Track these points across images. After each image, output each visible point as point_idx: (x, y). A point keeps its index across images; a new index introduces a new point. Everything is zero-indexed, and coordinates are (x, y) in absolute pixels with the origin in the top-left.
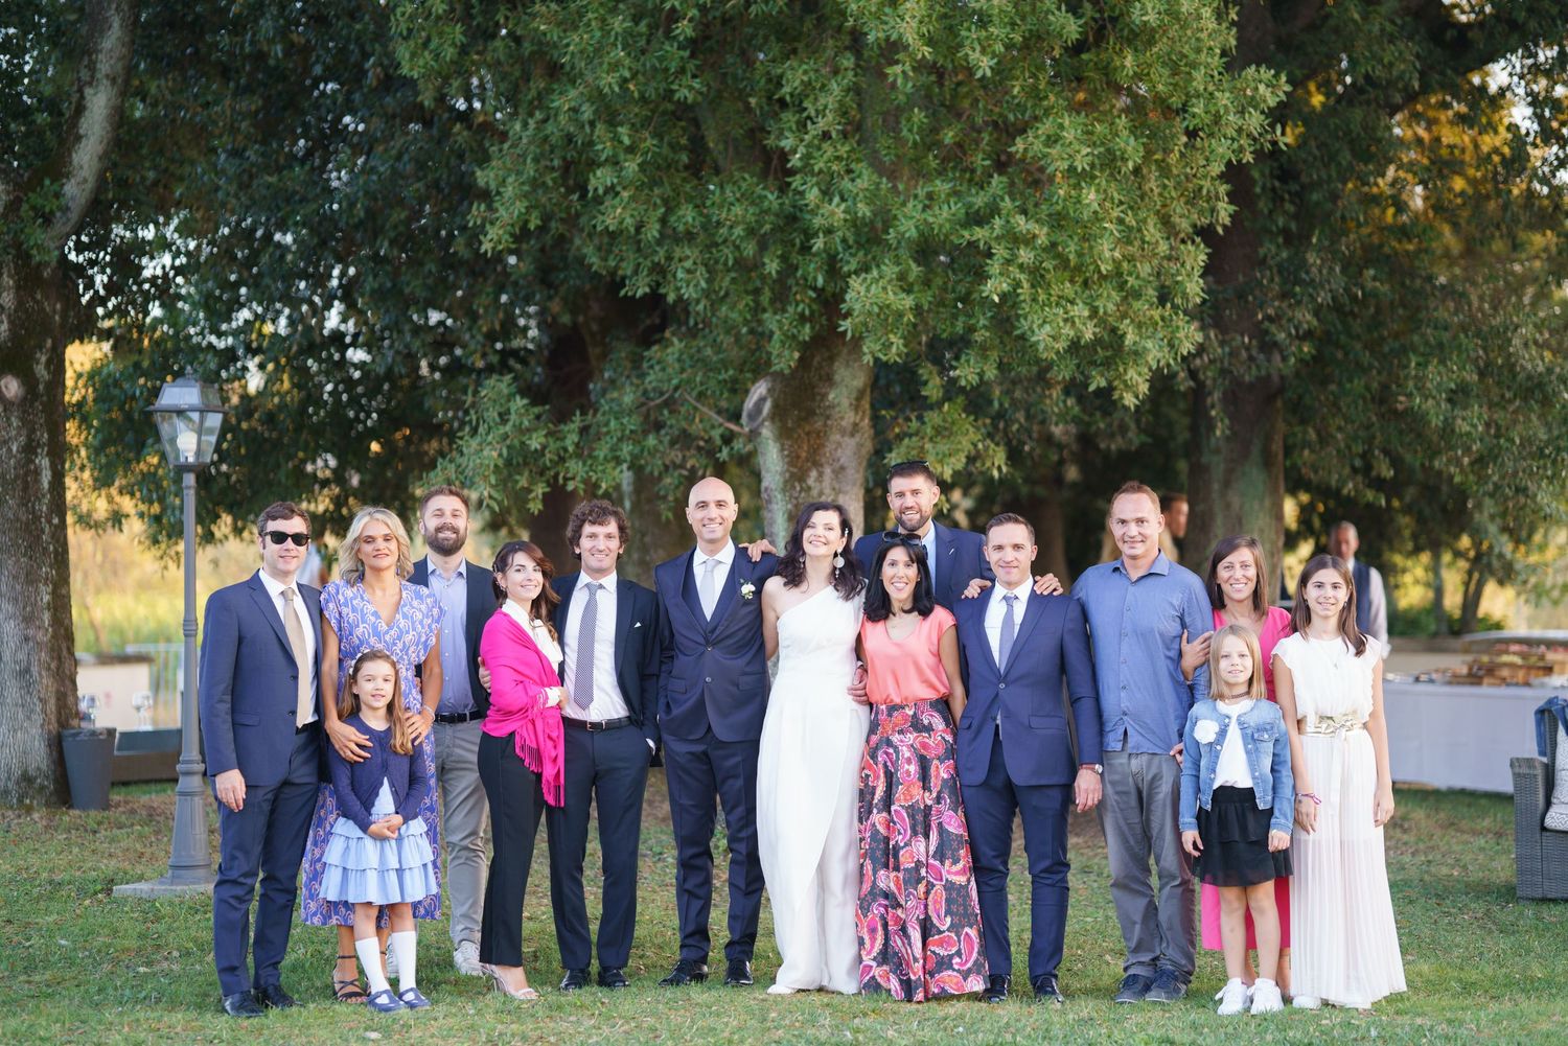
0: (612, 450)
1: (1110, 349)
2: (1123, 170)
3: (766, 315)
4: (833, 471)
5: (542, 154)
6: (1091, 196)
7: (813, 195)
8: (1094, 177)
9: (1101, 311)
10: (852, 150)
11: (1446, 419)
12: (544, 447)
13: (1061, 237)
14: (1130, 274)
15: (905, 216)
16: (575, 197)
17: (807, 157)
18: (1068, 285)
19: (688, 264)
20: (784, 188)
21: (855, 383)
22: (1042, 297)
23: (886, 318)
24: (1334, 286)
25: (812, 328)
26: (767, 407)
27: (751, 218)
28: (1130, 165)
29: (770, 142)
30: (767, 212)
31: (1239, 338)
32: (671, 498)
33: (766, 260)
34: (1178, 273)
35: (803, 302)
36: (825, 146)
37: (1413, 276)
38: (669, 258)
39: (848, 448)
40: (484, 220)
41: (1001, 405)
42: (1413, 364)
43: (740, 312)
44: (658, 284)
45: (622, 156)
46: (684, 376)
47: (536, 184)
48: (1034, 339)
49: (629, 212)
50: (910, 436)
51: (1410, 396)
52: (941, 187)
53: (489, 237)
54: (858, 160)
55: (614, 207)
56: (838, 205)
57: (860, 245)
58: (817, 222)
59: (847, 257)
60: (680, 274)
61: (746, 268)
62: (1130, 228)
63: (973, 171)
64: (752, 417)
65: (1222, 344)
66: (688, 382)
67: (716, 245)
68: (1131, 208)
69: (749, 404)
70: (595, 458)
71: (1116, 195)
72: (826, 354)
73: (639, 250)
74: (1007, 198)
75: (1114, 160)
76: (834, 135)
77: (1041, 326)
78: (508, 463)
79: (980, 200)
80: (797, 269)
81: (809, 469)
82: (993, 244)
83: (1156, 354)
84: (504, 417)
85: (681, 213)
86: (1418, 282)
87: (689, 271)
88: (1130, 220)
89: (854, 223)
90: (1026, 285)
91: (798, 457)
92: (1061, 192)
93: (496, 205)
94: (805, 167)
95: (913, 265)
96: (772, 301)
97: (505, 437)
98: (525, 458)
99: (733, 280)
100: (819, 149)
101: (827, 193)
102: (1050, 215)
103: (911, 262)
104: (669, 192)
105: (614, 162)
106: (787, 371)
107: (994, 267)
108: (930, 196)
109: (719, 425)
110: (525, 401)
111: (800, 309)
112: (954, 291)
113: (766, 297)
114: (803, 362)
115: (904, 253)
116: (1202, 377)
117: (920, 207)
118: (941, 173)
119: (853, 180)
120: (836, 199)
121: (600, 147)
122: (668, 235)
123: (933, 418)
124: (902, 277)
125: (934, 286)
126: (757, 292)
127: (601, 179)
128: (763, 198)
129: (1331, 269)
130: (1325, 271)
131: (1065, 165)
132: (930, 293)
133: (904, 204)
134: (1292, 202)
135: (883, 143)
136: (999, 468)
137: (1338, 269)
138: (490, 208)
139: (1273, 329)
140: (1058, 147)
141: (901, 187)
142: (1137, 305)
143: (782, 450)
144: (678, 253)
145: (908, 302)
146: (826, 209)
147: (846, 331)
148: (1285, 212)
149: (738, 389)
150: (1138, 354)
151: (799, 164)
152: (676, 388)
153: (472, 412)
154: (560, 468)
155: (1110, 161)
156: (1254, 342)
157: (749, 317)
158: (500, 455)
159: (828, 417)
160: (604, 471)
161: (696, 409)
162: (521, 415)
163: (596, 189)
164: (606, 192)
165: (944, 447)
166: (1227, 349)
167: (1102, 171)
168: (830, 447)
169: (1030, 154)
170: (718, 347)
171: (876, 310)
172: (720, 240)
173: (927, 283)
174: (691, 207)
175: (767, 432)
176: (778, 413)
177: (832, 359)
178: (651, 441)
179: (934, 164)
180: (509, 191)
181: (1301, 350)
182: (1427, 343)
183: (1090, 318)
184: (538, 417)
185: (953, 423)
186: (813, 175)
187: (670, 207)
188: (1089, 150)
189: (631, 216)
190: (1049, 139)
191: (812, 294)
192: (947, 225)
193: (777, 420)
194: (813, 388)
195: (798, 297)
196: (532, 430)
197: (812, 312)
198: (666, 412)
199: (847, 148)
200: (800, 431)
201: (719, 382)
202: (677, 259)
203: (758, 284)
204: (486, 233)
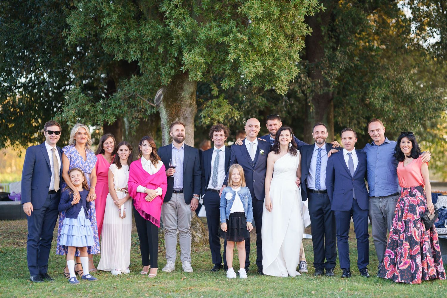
0: (112, 111)
1: (271, 77)
2: (273, 18)
3: (160, 67)
4: (184, 118)
6: (263, 27)
8: (263, 21)
9: (267, 64)
10: (186, 11)
11: (381, 106)
12: (90, 110)
13: (252, 40)
14: (276, 53)
15: (202, 33)
16: (98, 28)
17: (171, 13)
18: (256, 56)
19: (134, 49)
21: (190, 90)
22: (247, 60)
24: (345, 63)
25: (175, 71)
26: (162, 97)
27: (153, 34)
28: (275, 16)
29: (160, 9)
30: (159, 32)
31: (317, 81)
32: (135, 128)
33: (159, 48)
34: (291, 52)
35: (171, 63)
37: (373, 63)
38: (128, 48)
39: (188, 111)
40: (67, 34)
42: (371, 89)
43: (152, 66)
44: (126, 57)
45: (112, 13)
46: (136, 87)
47: (85, 24)
49: (114, 32)
50: (208, 107)
51: (370, 98)
52: (214, 23)
53: (68, 39)
54: (187, 14)
55: (109, 30)
56: (180, 29)
57: (189, 43)
58: (173, 34)
59: (185, 47)
60: (132, 53)
61: (152, 50)
62: (275, 38)
63: (225, 19)
64: (157, 101)
65: (312, 82)
66: (137, 89)
68: (276, 32)
69: (157, 96)
70: (107, 114)
71: (271, 26)
72: (181, 81)
73: (120, 46)
74: (235, 28)
75: (270, 15)
76: (179, 6)
77: (245, 69)
79: (227, 28)
80: (169, 51)
81: (176, 118)
82: (230, 42)
84: (77, 100)
85: (132, 32)
86: (374, 65)
88: (275, 34)
89: (186, 35)
90: (242, 56)
91: (172, 114)
92: (253, 25)
93: (71, 29)
94: (170, 17)
95: (205, 49)
96: (162, 62)
97: (77, 106)
98: (84, 113)
99: (149, 55)
100: (175, 10)
101: (177, 25)
102: (249, 33)
103: (204, 48)
104: (128, 26)
105: (109, 15)
106: (166, 85)
107: (231, 50)
108: (211, 27)
110: (83, 95)
111: (171, 65)
112: (219, 58)
113: (160, 61)
114: (173, 83)
115: (202, 45)
116: (306, 93)
117: (207, 30)
118: (215, 20)
119: (185, 21)
120: (180, 27)
121: (104, 10)
122: (128, 40)
123: (215, 101)
124: (201, 53)
125: (212, 56)
126: (157, 59)
127: (106, 20)
128: (158, 28)
129: (344, 57)
130: (342, 58)
131: (254, 16)
132: (211, 58)
133: (202, 29)
134: (335, 38)
135: (196, 9)
136: (237, 117)
137: (346, 58)
138: (69, 30)
139: (326, 76)
140: (252, 10)
141: (201, 24)
142: (279, 63)
143: (167, 111)
145: (203, 60)
146: (176, 30)
147: (183, 70)
148: (333, 42)
149: (153, 92)
150: (279, 78)
151: (168, 16)
152: (134, 91)
154: (95, 117)
155: (269, 15)
156: (322, 82)
157: (155, 67)
158: (75, 112)
159: (182, 101)
160: (109, 118)
161: (141, 99)
162: (82, 99)
163: (103, 25)
164: (107, 25)
165: (218, 110)
166: (314, 84)
167: (266, 18)
168: (182, 111)
169: (243, 12)
170: (147, 79)
171: (192, 63)
172: (144, 42)
173: (209, 55)
174: (135, 30)
175: (162, 105)
176: (166, 99)
177: (183, 82)
179: (213, 17)
180: (75, 25)
181: (334, 83)
182: (376, 83)
183: (262, 66)
184: (88, 100)
185: (222, 103)
186: (173, 19)
187: (128, 30)
188: (262, 11)
189: (115, 33)
190: (249, 7)
191: (175, 60)
192: (215, 35)
193: (165, 101)
194: (177, 91)
195: (170, 61)
196: (86, 104)
197: (175, 66)
198: (131, 100)
199: (183, 10)
200: (173, 105)
201: (147, 90)
202: (130, 48)
203: (157, 56)
204: (67, 38)
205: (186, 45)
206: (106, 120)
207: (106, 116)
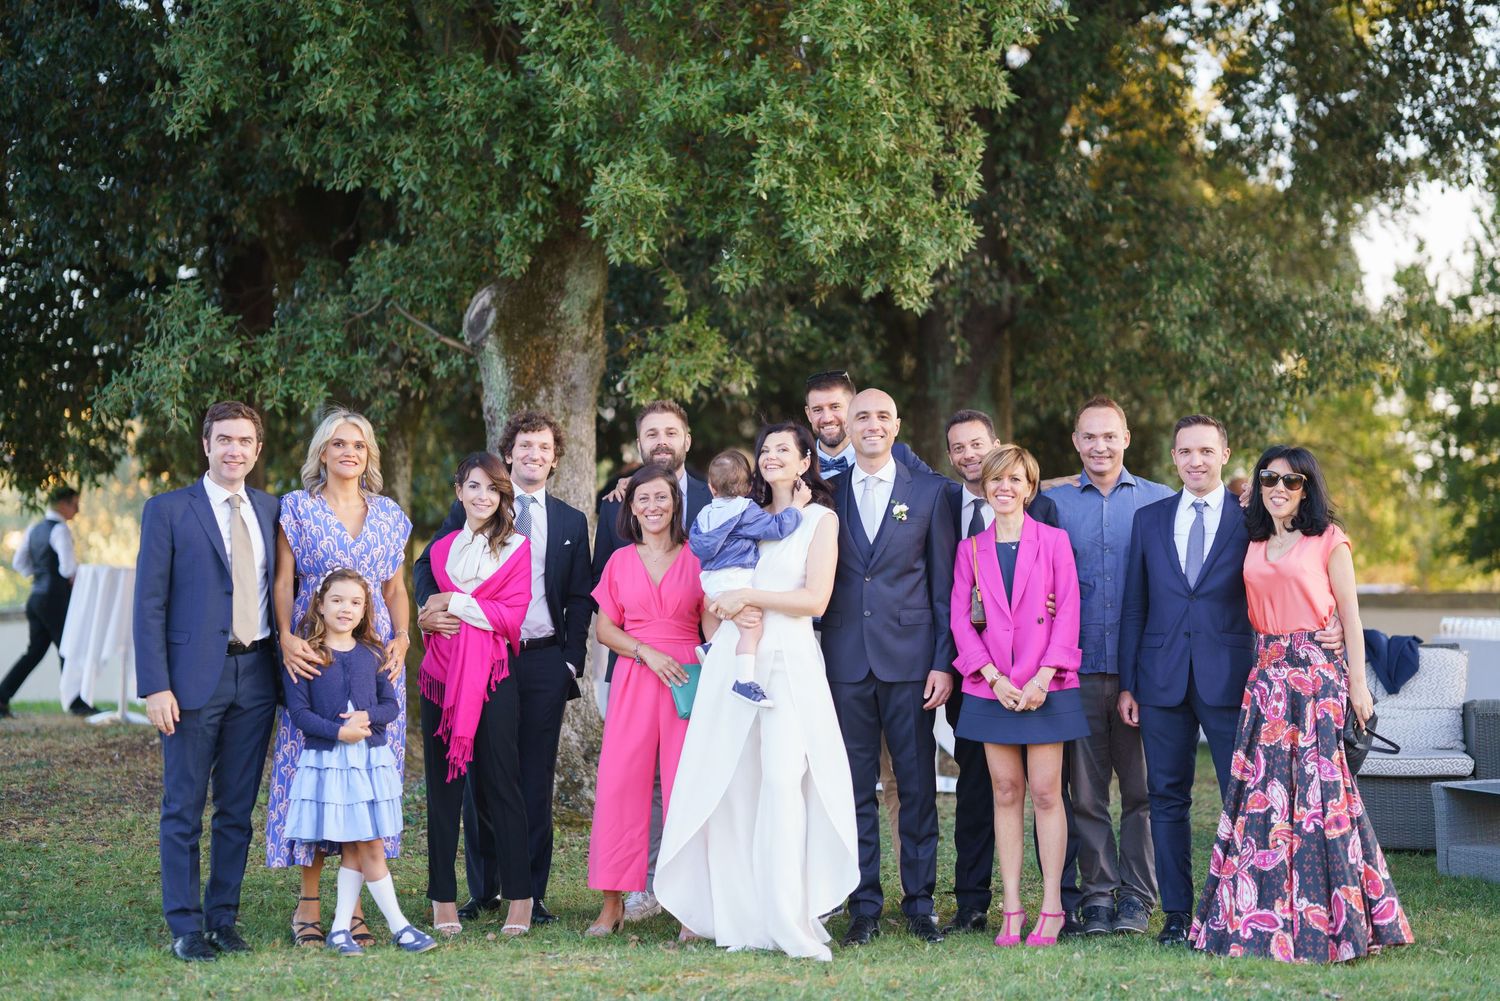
0: (316, 365)
1: (883, 251)
2: (904, 51)
3: (494, 214)
4: (564, 390)
5: (236, 26)
6: (871, 81)
7: (553, 73)
8: (872, 60)
9: (874, 210)
10: (595, 25)
12: (237, 363)
13: (831, 127)
14: (904, 168)
15: (656, 98)
16: (275, 77)
17: (543, 33)
18: (837, 180)
19: (407, 153)
20: (515, 69)
21: (588, 293)
22: (809, 193)
23: (634, 213)
24: (1085, 202)
25: (546, 228)
26: (492, 318)
27: (479, 101)
28: (913, 45)
29: (501, 18)
30: (499, 94)
31: (980, 258)
33: (497, 150)
34: (956, 167)
35: (533, 201)
36: (564, 20)
38: (383, 148)
39: (579, 365)
40: (169, 99)
41: (740, 322)
43: (464, 210)
44: (371, 178)
45: (332, 28)
46: (396, 284)
47: (230, 61)
48: (804, 242)
49: (341, 93)
50: (649, 351)
52: (697, 67)
53: (176, 118)
54: (602, 36)
55: (323, 87)
56: (582, 85)
57: (603, 134)
58: (557, 105)
59: (587, 147)
60: (397, 166)
61: (472, 160)
62: (903, 120)
63: (732, 51)
64: (474, 329)
65: (963, 264)
66: (401, 291)
67: (439, 132)
68: (907, 96)
69: (470, 315)
70: (296, 374)
71: (894, 80)
72: (557, 261)
73: (350, 140)
74: (772, 83)
75: (892, 41)
76: (575, 7)
77: (810, 227)
78: (196, 376)
79: (743, 85)
80: (528, 163)
81: (538, 388)
82: (759, 133)
83: (934, 253)
84: (191, 326)
85: (401, 95)
87: (408, 162)
88: (906, 107)
89: (599, 106)
90: (792, 180)
91: (526, 374)
92: (837, 76)
94: (540, 43)
95: (666, 155)
96: (501, 198)
97: (194, 349)
98: (215, 373)
99: (458, 174)
100: (558, 23)
101: (568, 73)
102: (817, 102)
103: (663, 151)
104: (384, 72)
105: (322, 33)
106: (517, 277)
107: (762, 160)
108: (681, 79)
109: (431, 340)
110: (217, 310)
111: (531, 207)
112: (710, 186)
113: (494, 193)
114: (534, 269)
115: (654, 141)
116: (941, 298)
117: (675, 87)
118: (694, 55)
119: (598, 58)
120: (580, 79)
121: (306, 17)
122: (385, 122)
123: (675, 331)
124: (652, 168)
125: (687, 179)
126: (481, 188)
127: (308, 53)
128: (491, 82)
131: (844, 45)
132: (683, 186)
133: (654, 86)
135: (630, 19)
138: (177, 86)
139: (1019, 246)
140: (837, 24)
142: (911, 201)
143: (508, 365)
144: (393, 141)
146: (569, 89)
147: (590, 228)
149: (457, 300)
150: (915, 255)
151: (534, 41)
152: (386, 299)
153: (153, 321)
155: (889, 42)
156: (994, 264)
157: (474, 215)
158: (188, 369)
159: (559, 331)
160: (306, 389)
161: (407, 321)
162: (212, 325)
163: (302, 69)
164: (313, 71)
165: (688, 362)
166: (967, 271)
167: (880, 52)
168: (560, 363)
170: (435, 255)
171: (628, 202)
172: (444, 127)
173: (679, 176)
174: (411, 89)
175: (491, 345)
176: (504, 325)
177: (563, 266)
178: (361, 355)
179: (685, 44)
180: (200, 65)
183: (863, 217)
184: (230, 328)
185: (696, 335)
186: (551, 53)
187: (387, 87)
188: (869, 28)
189: (344, 97)
190: (825, 15)
191: (546, 191)
192: (706, 108)
193: (502, 332)
194: (543, 297)
195: (529, 194)
196: (224, 342)
197: (545, 211)
198: (374, 325)
199: (589, 22)
200: (528, 345)
201: (437, 291)
202: (393, 149)
203: (485, 178)
204: (173, 113)
205: (594, 140)
206: (295, 397)
207: (291, 383)
